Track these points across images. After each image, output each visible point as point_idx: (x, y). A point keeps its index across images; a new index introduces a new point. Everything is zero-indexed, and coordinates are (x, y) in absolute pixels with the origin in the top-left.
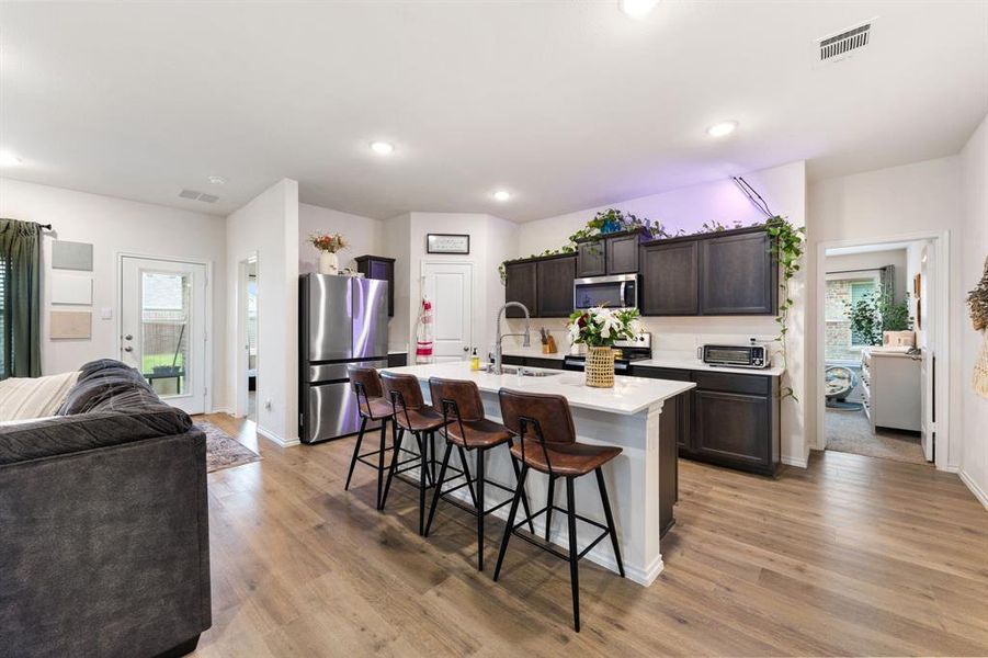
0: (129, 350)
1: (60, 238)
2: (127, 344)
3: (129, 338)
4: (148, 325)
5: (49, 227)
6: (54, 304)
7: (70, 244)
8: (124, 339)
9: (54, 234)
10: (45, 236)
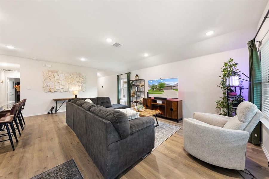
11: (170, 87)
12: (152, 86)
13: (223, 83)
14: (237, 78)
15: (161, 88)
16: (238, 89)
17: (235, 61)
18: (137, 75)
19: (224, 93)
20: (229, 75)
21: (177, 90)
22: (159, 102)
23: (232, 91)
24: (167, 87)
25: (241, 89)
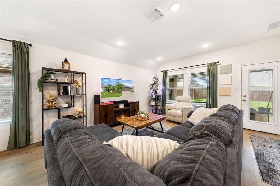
0: (245, 101)
1: (222, 65)
2: (244, 98)
3: (245, 96)
4: (252, 92)
5: (219, 62)
6: (220, 85)
7: (224, 66)
8: (243, 97)
9: (220, 64)
10: (218, 65)
11: (128, 89)
12: (107, 86)
15: (119, 90)
18: (66, 60)
21: (133, 92)
22: (122, 106)
24: (126, 89)
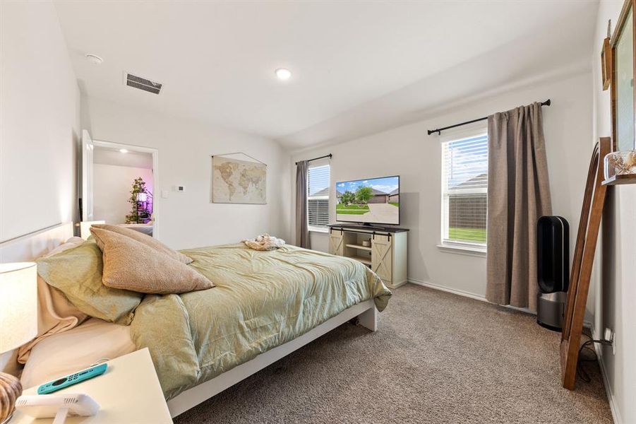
13: (133, 199)
14: (145, 194)
16: (145, 204)
17: (144, 181)
19: (134, 207)
20: (138, 192)
23: (140, 206)
25: (147, 204)
